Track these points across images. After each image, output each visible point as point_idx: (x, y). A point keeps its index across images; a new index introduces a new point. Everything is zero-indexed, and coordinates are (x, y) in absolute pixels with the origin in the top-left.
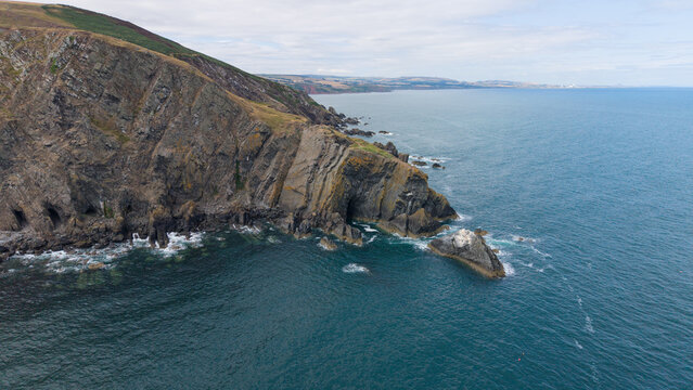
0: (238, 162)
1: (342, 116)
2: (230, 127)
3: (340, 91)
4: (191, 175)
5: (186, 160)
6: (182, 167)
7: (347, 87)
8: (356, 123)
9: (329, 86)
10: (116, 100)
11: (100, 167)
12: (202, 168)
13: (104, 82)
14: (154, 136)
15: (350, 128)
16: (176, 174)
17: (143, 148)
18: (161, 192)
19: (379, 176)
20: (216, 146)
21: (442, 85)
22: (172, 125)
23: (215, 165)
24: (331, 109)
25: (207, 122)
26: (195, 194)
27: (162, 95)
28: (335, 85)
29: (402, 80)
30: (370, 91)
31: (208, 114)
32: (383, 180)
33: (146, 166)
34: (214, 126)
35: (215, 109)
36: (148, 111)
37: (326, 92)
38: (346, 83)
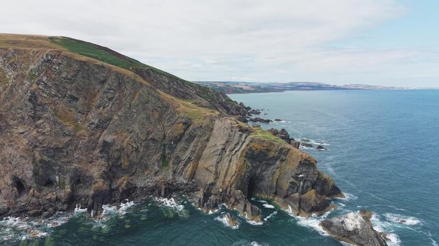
0: (165, 145)
1: (249, 108)
2: (160, 119)
3: (248, 91)
4: (128, 156)
5: (125, 144)
6: (122, 149)
7: (254, 89)
8: (258, 113)
9: (241, 88)
10: (76, 99)
11: (57, 149)
12: (137, 150)
13: (68, 86)
14: (102, 126)
15: (254, 117)
16: (116, 155)
17: (92, 135)
18: (103, 169)
19: (275, 159)
20: (148, 133)
21: (319, 87)
22: (116, 117)
23: (147, 147)
24: (241, 104)
25: (143, 115)
26: (130, 170)
27: (110, 95)
28: (245, 88)
29: (291, 84)
30: (269, 91)
31: (144, 109)
32: (278, 162)
33: (94, 149)
34: (148, 118)
35: (149, 106)
36: (98, 107)
37: (239, 92)
38: (253, 87)
